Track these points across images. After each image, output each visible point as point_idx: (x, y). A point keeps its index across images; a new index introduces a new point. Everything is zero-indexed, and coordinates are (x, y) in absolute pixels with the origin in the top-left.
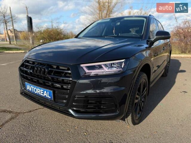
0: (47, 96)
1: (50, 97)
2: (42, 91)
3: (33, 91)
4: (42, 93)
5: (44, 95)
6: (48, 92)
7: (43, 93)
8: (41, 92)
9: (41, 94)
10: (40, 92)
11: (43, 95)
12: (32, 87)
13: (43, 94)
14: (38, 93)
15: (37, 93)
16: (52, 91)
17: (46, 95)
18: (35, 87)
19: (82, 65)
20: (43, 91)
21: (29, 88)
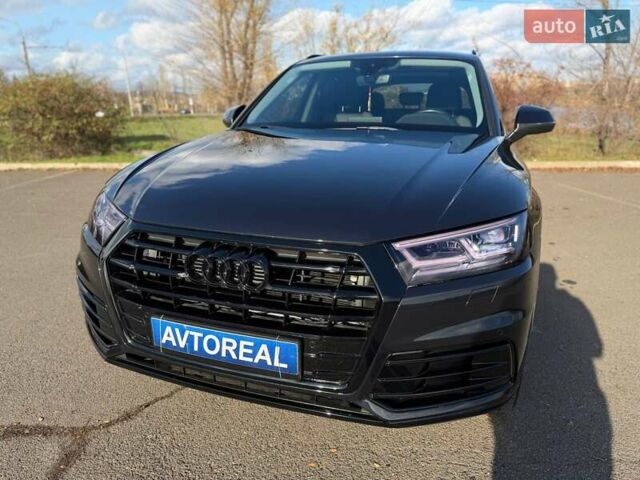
0: (269, 363)
1: (285, 366)
2: (246, 347)
3: (196, 348)
4: (245, 355)
5: (256, 361)
6: (277, 350)
7: (250, 351)
8: (242, 350)
9: (241, 358)
10: (237, 351)
11: (250, 360)
12: (192, 333)
13: (253, 356)
14: (224, 354)
15: (220, 352)
16: (296, 345)
17: (267, 358)
18: (210, 333)
19: (397, 246)
20: (251, 344)
21: (172, 339)
